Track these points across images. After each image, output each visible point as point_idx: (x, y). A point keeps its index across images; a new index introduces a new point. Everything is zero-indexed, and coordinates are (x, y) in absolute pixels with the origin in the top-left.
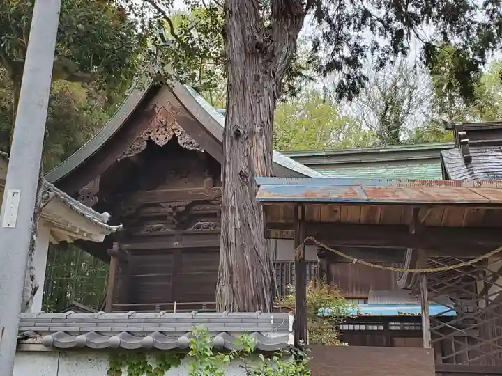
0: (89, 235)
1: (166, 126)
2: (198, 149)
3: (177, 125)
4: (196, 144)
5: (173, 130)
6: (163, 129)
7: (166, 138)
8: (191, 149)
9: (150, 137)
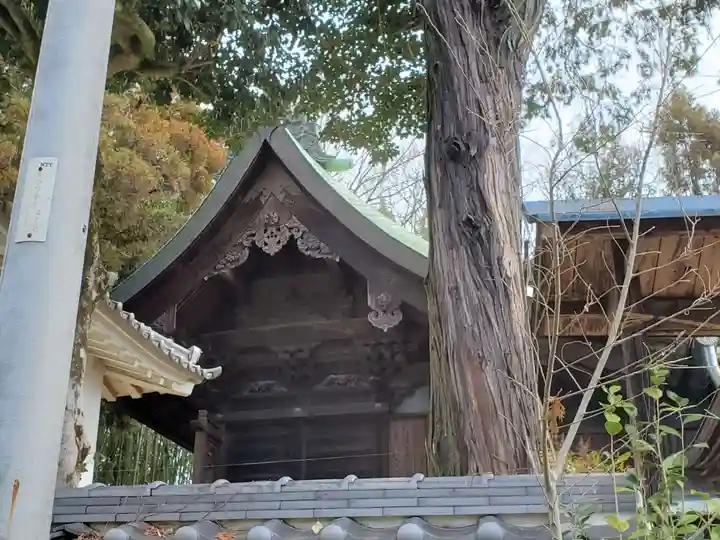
0: (167, 385)
1: (277, 224)
2: (330, 257)
3: (295, 222)
4: (326, 250)
5: (290, 229)
6: (274, 230)
7: (279, 242)
8: (319, 256)
9: (253, 243)
